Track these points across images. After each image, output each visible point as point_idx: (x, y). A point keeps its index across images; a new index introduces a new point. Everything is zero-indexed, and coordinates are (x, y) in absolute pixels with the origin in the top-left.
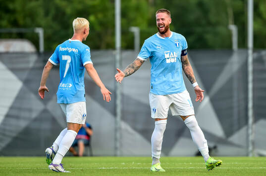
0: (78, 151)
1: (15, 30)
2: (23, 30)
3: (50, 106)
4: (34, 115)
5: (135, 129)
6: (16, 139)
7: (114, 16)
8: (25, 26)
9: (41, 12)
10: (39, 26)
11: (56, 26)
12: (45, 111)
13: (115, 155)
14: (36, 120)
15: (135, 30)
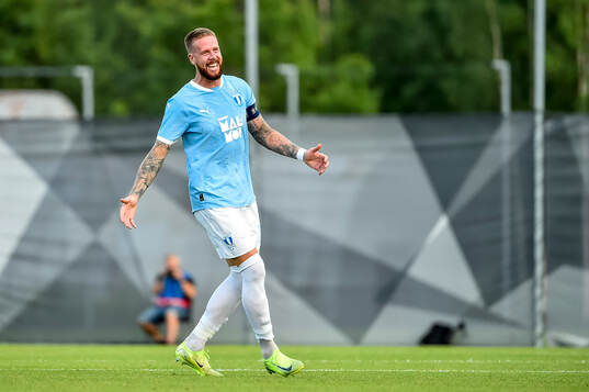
0: (165, 332)
1: (31, 71)
2: (49, 71)
3: (107, 235)
4: (72, 254)
5: (288, 285)
6: (32, 306)
7: (242, 40)
8: (54, 63)
9: (87, 32)
10: (83, 62)
11: (120, 63)
12: (95, 246)
13: (245, 343)
14: (76, 265)
15: (289, 72)
